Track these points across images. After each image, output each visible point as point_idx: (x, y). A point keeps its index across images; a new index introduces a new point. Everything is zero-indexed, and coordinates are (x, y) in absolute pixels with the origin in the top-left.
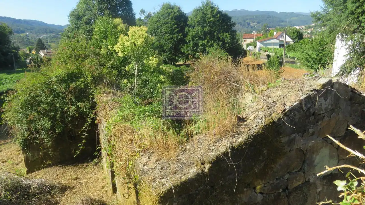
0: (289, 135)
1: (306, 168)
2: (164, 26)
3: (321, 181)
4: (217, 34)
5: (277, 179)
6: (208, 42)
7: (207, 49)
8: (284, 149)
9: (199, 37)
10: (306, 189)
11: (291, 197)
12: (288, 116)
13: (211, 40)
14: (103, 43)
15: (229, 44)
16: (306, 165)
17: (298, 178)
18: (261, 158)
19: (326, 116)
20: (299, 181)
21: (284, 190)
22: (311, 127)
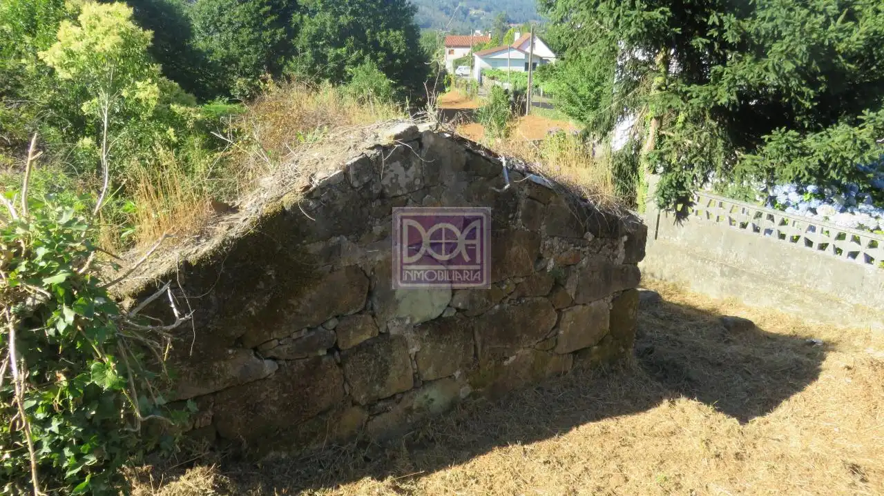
0: (326, 239)
1: (376, 307)
2: (238, 8)
3: (415, 332)
4: (373, 33)
5: (309, 329)
6: (350, 51)
7: (349, 69)
8: (317, 267)
9: (328, 37)
10: (382, 349)
11: (348, 366)
12: (317, 198)
13: (357, 47)
14: (26, 43)
15: (401, 57)
16: (375, 300)
17: (360, 327)
18: (261, 285)
19: (410, 200)
20: (363, 331)
21: (330, 352)
22: (377, 223)
